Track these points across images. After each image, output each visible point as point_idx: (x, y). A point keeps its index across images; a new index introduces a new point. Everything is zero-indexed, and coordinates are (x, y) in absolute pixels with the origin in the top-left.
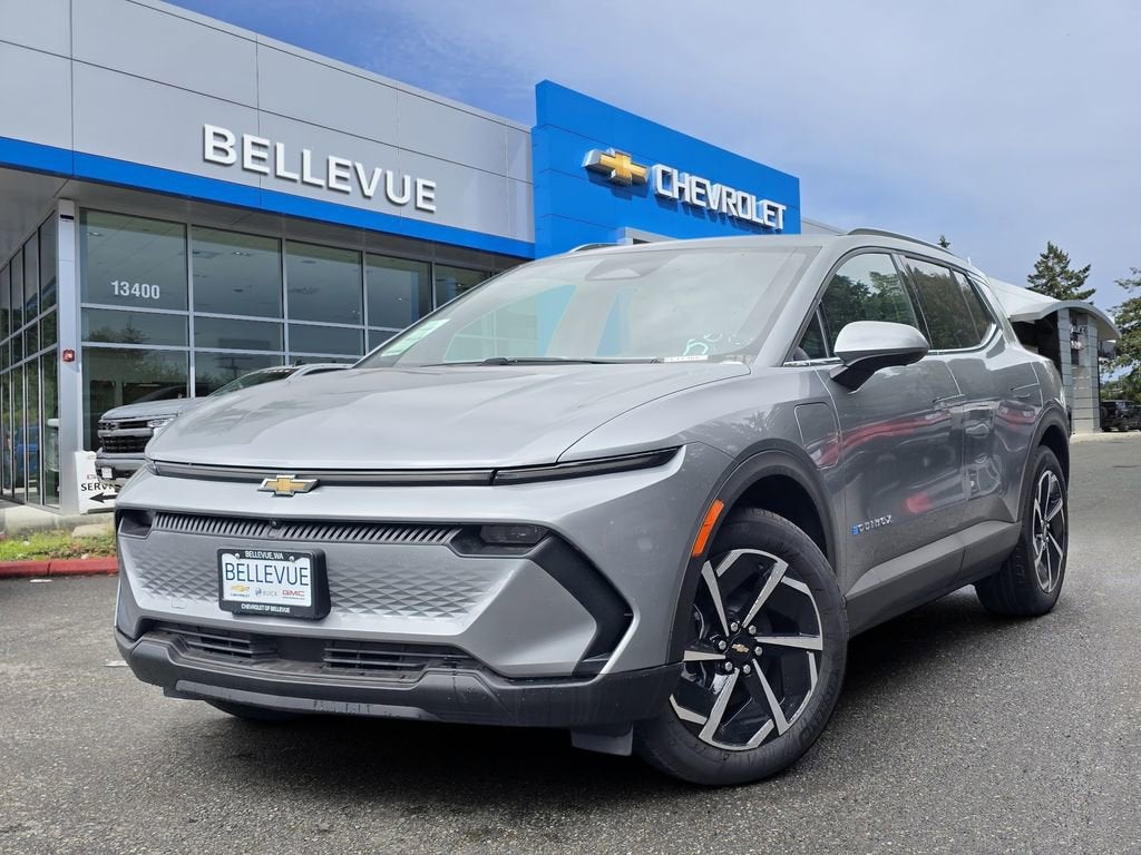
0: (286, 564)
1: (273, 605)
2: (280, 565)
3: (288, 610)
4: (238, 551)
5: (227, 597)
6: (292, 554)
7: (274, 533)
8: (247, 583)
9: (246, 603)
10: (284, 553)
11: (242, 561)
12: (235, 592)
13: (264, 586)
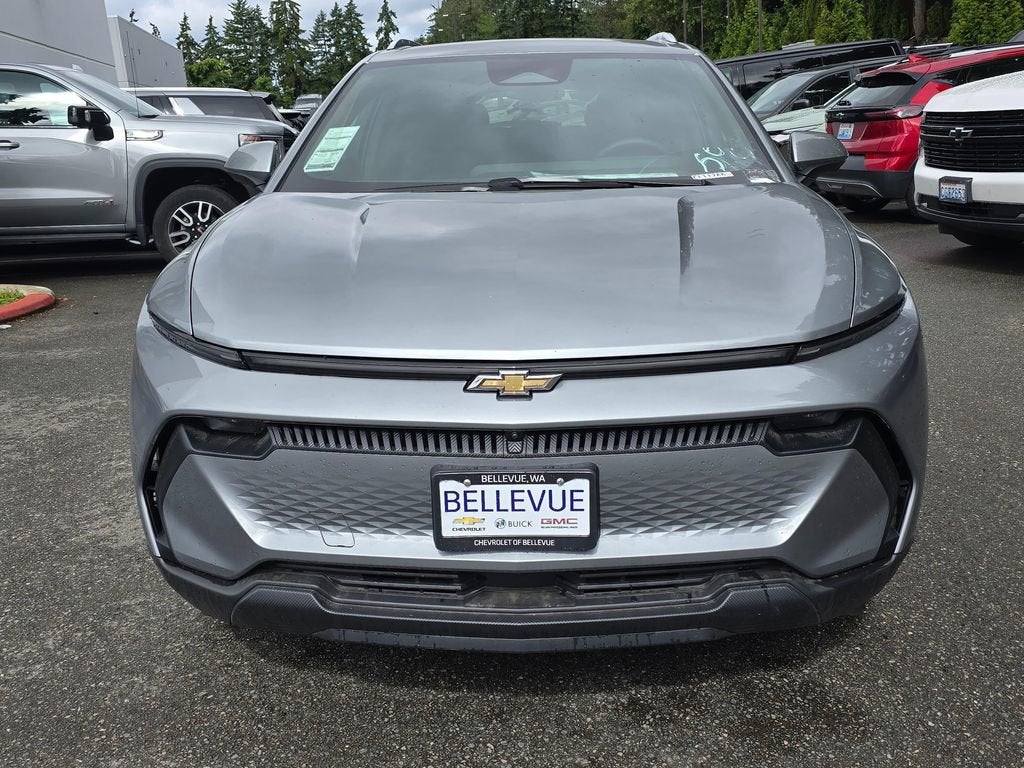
0: (547, 487)
1: (526, 538)
2: (537, 490)
3: (552, 543)
4: (469, 477)
5: (447, 532)
6: (560, 475)
7: (515, 447)
8: (480, 514)
9: (481, 538)
10: (545, 475)
11: (473, 487)
12: (461, 526)
13: (509, 516)
